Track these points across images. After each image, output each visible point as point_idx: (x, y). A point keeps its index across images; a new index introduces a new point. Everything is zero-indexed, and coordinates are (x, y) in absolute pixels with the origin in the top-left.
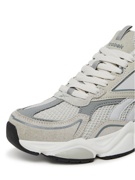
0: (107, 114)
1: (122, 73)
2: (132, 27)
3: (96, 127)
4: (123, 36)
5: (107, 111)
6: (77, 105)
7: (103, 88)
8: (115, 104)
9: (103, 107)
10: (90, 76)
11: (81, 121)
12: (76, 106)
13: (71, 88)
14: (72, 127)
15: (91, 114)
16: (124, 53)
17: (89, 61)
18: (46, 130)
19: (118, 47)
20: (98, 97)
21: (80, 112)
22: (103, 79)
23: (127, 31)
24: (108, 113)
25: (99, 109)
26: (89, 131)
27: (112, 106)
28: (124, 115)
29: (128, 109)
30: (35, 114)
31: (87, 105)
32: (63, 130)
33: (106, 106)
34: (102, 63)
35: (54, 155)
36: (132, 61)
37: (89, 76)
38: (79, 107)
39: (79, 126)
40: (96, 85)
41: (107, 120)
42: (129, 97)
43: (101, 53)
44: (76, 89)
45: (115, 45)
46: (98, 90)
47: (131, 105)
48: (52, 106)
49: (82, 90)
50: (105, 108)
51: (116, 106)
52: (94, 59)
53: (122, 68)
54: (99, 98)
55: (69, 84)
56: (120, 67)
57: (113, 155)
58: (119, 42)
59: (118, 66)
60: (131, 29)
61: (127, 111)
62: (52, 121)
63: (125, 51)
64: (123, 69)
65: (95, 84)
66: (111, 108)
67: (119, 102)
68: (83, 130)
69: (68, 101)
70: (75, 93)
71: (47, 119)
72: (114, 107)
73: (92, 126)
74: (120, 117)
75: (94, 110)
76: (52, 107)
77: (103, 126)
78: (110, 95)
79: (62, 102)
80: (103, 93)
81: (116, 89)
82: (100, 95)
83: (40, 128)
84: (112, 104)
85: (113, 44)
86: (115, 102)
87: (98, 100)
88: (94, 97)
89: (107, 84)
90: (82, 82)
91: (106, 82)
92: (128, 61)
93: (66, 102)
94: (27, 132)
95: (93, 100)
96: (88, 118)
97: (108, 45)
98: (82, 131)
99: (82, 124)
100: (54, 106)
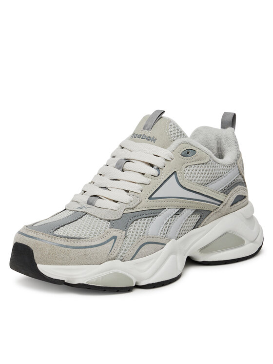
0: (145, 230)
1: (158, 175)
2: (164, 112)
3: (134, 245)
4: (154, 124)
5: (145, 225)
6: (106, 218)
7: (137, 195)
8: (153, 217)
9: (139, 220)
10: (116, 180)
11: (115, 238)
12: (104, 219)
13: (92, 196)
14: (105, 245)
15: (125, 228)
16: (159, 147)
17: (108, 161)
18: (74, 250)
19: (148, 140)
20: (132, 207)
21: (112, 226)
22: (136, 183)
23: (159, 118)
24: (146, 228)
25: (134, 222)
26: (125, 250)
27: (150, 219)
28: (165, 230)
29: (169, 223)
30: (55, 230)
31: (119, 217)
32: (94, 248)
33: (143, 219)
34: (129, 162)
35: (85, 283)
36: (171, 160)
37: (113, 180)
38: (109, 221)
39: (114, 244)
40: (128, 191)
41: (146, 236)
42: (170, 207)
43: (123, 148)
44: (100, 198)
45: (144, 137)
46: (131, 198)
47: (172, 217)
48: (72, 221)
49: (108, 199)
50: (142, 222)
51: (154, 219)
52: (114, 157)
53: (158, 169)
54: (133, 209)
55: (85, 192)
56: (155, 167)
57: (157, 282)
58: (148, 133)
59: (152, 166)
60: (163, 115)
61: (168, 225)
62: (79, 239)
63: (159, 146)
64: (160, 169)
65: (125, 190)
66: (149, 222)
67: (157, 214)
68: (119, 248)
69: (92, 214)
70: (98, 202)
71: (73, 236)
72: (152, 220)
73: (129, 244)
74: (159, 233)
75: (129, 224)
76: (74, 221)
77: (140, 244)
78: (146, 204)
79: (84, 215)
80: (138, 202)
81: (153, 197)
82: (134, 205)
83: (67, 247)
84: (150, 217)
85: (141, 135)
86: (153, 213)
87: (132, 211)
88: (127, 207)
89: (141, 189)
90: (105, 188)
91: (140, 187)
92: (166, 160)
93: (90, 214)
94: (50, 252)
95: (126, 212)
96: (123, 234)
97: (132, 137)
98: (118, 250)
99: (116, 241)
100: (76, 221)
